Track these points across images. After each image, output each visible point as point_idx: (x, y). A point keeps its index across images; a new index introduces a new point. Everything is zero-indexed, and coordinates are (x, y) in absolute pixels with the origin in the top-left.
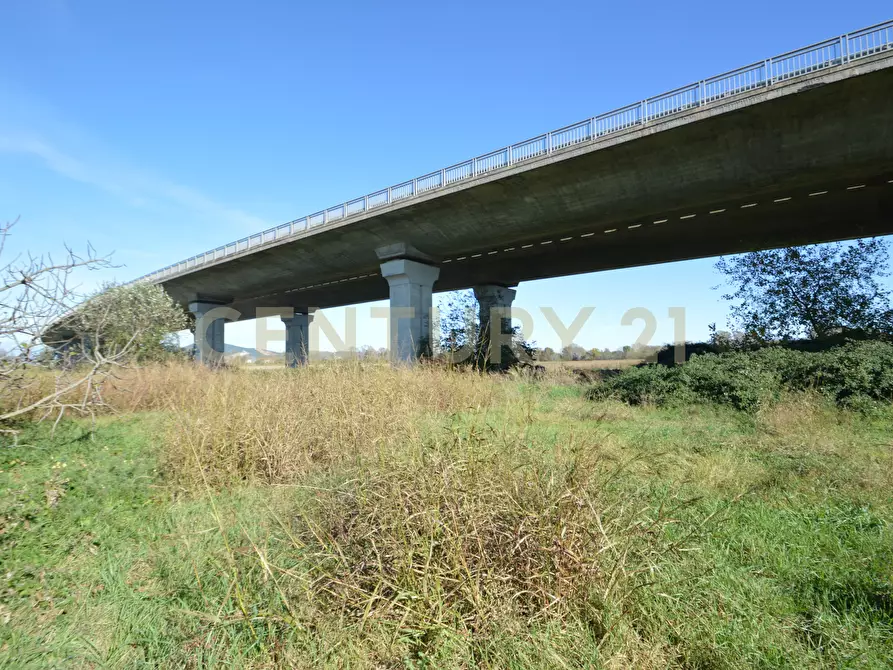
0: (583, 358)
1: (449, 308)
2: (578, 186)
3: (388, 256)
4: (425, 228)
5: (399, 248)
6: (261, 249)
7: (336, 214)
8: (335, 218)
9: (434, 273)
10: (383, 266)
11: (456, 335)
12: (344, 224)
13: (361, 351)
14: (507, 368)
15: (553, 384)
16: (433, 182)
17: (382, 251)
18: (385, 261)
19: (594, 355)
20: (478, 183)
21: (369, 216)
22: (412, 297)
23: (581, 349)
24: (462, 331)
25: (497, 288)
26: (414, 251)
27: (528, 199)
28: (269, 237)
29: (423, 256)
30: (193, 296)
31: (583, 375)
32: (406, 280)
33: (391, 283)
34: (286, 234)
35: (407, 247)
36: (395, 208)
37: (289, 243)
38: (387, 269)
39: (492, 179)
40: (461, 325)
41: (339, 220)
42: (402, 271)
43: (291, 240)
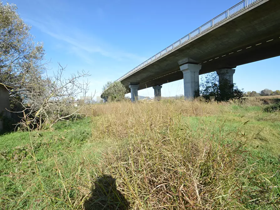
0: (271, 95)
1: (206, 79)
2: (263, 19)
3: (182, 63)
4: (195, 51)
5: (186, 60)
6: (144, 67)
7: (164, 52)
8: (164, 53)
9: (199, 67)
10: (180, 67)
11: (208, 88)
12: (167, 55)
13: (179, 96)
14: (228, 100)
15: (249, 105)
16: (196, 33)
17: (180, 62)
18: (181, 65)
19: (277, 93)
20: (214, 28)
21: (174, 50)
22: (191, 76)
23: (270, 91)
24: (210, 87)
25: (226, 69)
26: (191, 60)
27: (237, 30)
28: (146, 63)
29: (195, 61)
30: (129, 83)
31: (265, 102)
32: (189, 71)
33: (184, 72)
34: (150, 62)
35: (188, 59)
36: (183, 46)
37: (151, 64)
38: (182, 68)
39: (220, 25)
40: (210, 85)
41: (165, 54)
42: (187, 68)
43: (152, 63)
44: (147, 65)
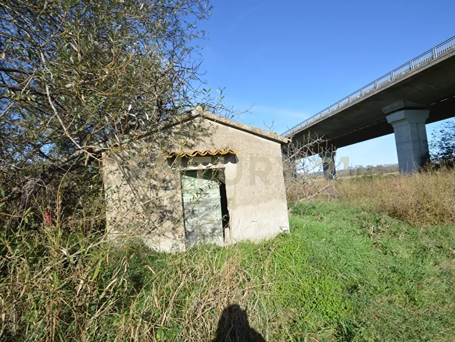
1: (441, 133)
3: (391, 111)
5: (399, 104)
9: (426, 114)
10: (388, 117)
12: (362, 100)
17: (387, 109)
18: (389, 114)
26: (410, 104)
29: (417, 105)
32: (406, 122)
33: (394, 129)
34: (328, 113)
35: (405, 103)
38: (390, 119)
42: (402, 117)
43: (330, 116)
44: (321, 120)
